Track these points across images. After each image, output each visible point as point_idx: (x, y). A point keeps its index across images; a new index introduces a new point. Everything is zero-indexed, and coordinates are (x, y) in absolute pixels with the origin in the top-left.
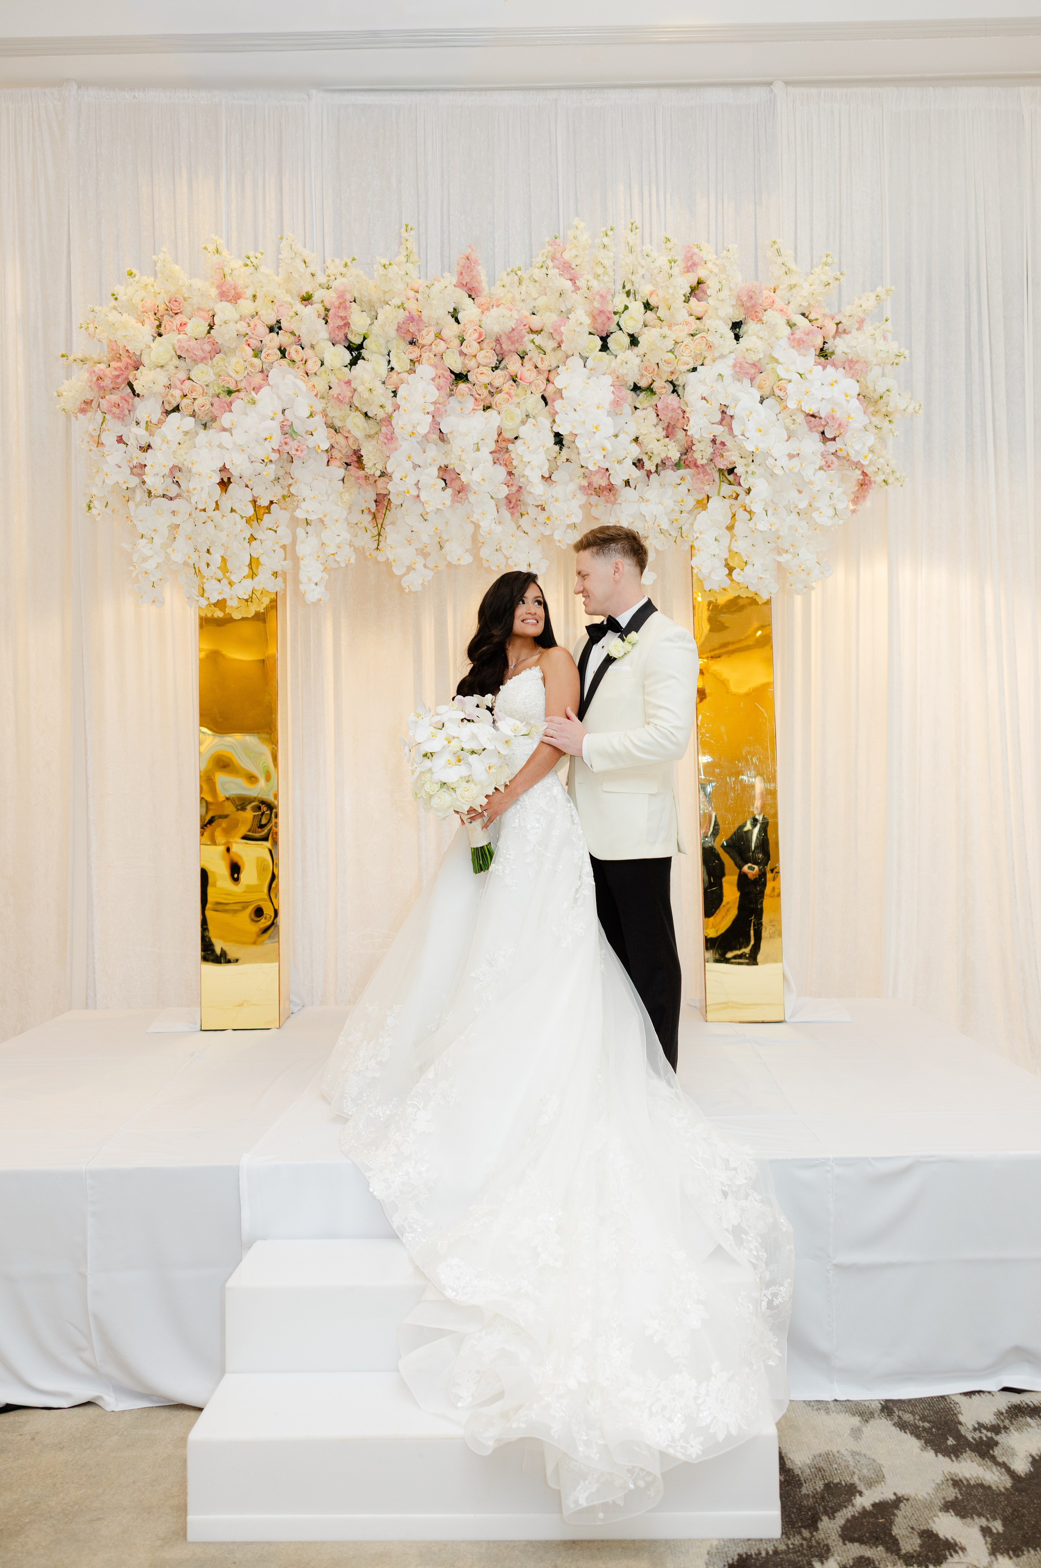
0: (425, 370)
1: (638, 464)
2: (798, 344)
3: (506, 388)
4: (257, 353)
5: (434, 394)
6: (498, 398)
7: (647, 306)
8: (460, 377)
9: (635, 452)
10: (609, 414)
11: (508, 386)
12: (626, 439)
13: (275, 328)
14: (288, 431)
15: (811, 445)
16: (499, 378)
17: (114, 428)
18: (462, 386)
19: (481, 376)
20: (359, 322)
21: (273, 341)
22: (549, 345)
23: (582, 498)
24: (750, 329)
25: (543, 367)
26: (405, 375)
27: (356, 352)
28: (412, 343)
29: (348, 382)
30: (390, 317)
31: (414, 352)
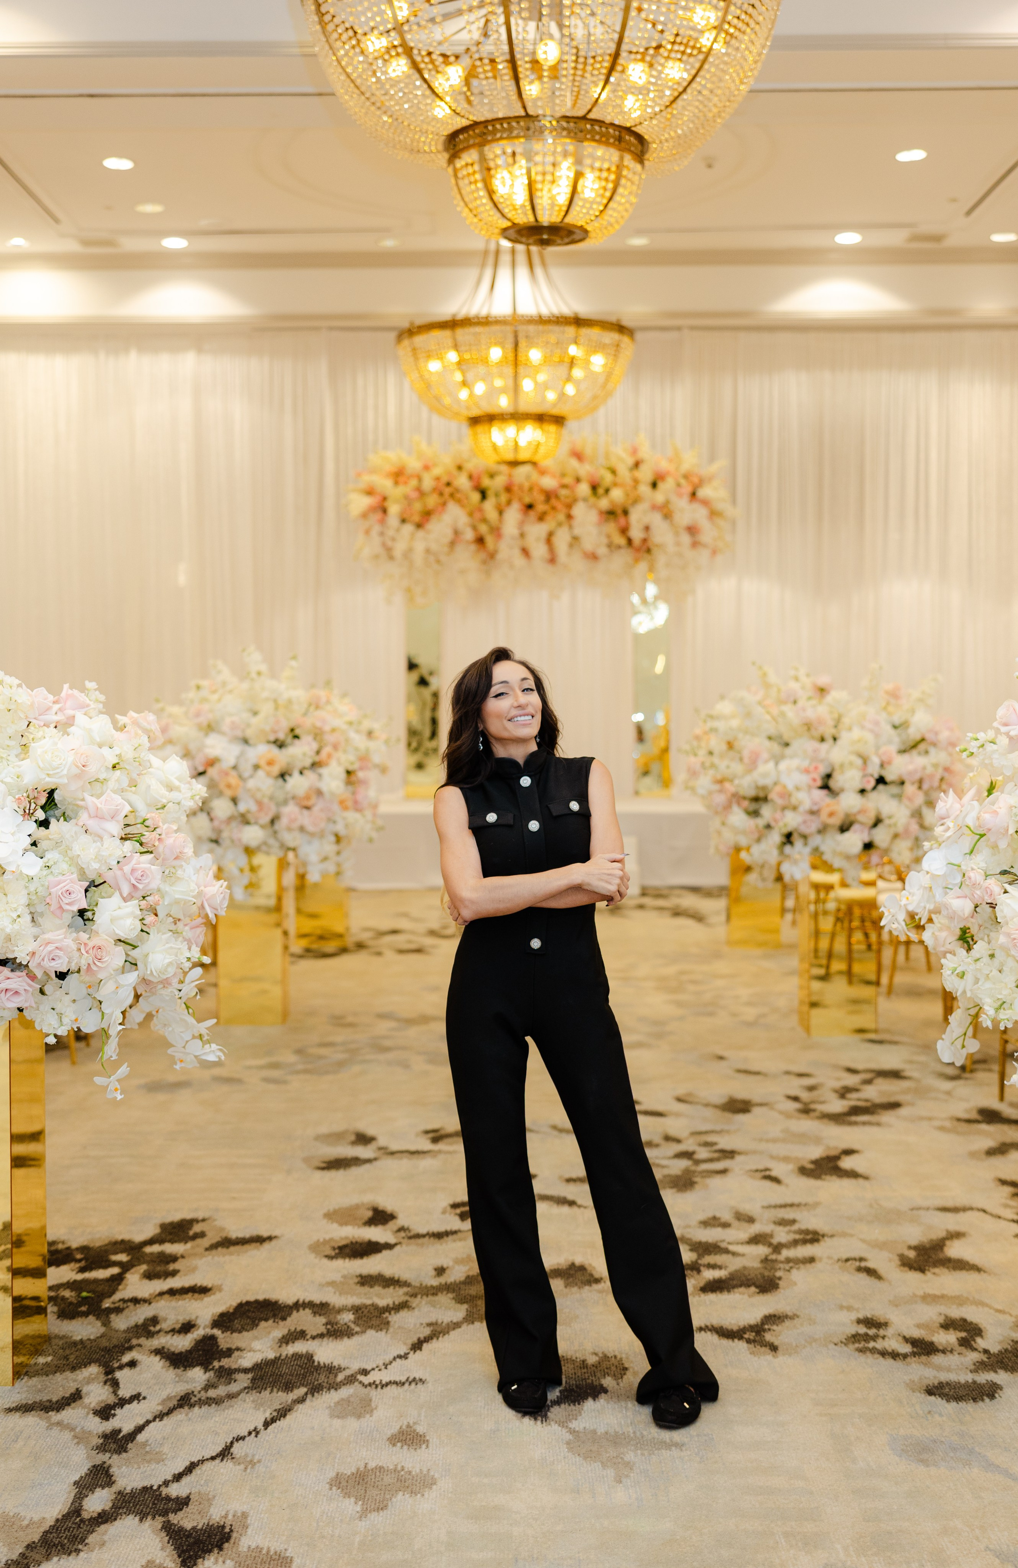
0: (515, 504)
1: (610, 546)
2: (680, 495)
3: (550, 512)
4: (441, 494)
5: (519, 515)
6: (547, 516)
7: (613, 472)
8: (530, 507)
9: (608, 541)
10: (596, 525)
12: (603, 536)
13: (448, 484)
14: (457, 533)
15: (686, 539)
16: (547, 508)
17: (377, 528)
18: (532, 511)
19: (541, 507)
20: (486, 482)
21: (447, 491)
22: (571, 493)
23: (582, 560)
24: (661, 485)
25: (567, 502)
26: (506, 506)
27: (484, 494)
28: (509, 490)
29: (480, 510)
30: (500, 481)
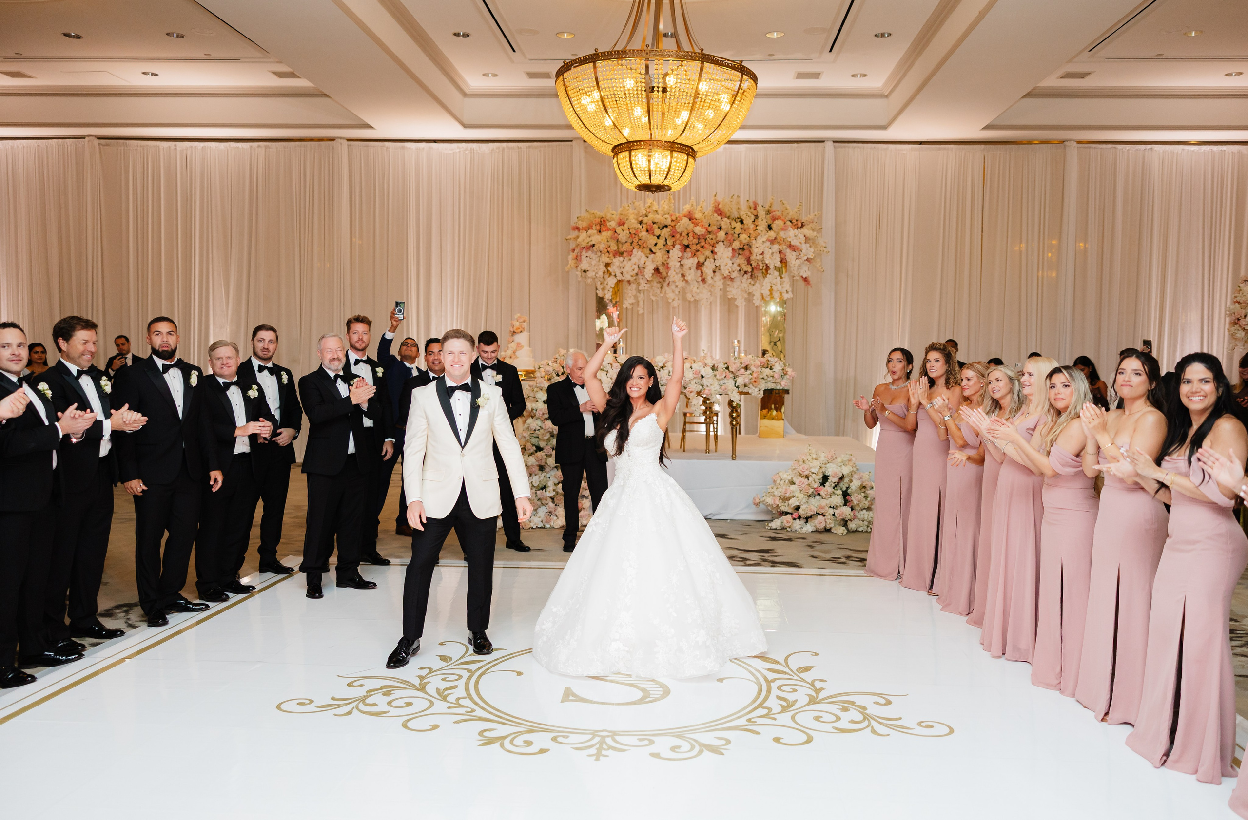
0: (678, 247)
1: (740, 271)
3: (700, 249)
5: (680, 254)
6: (699, 253)
7: (742, 222)
9: (738, 268)
10: (731, 260)
11: (701, 249)
12: (735, 265)
16: (698, 247)
18: (688, 250)
22: (714, 237)
23: (722, 281)
24: (773, 227)
25: (712, 243)
26: (672, 247)
28: (673, 236)
31: (674, 239)
